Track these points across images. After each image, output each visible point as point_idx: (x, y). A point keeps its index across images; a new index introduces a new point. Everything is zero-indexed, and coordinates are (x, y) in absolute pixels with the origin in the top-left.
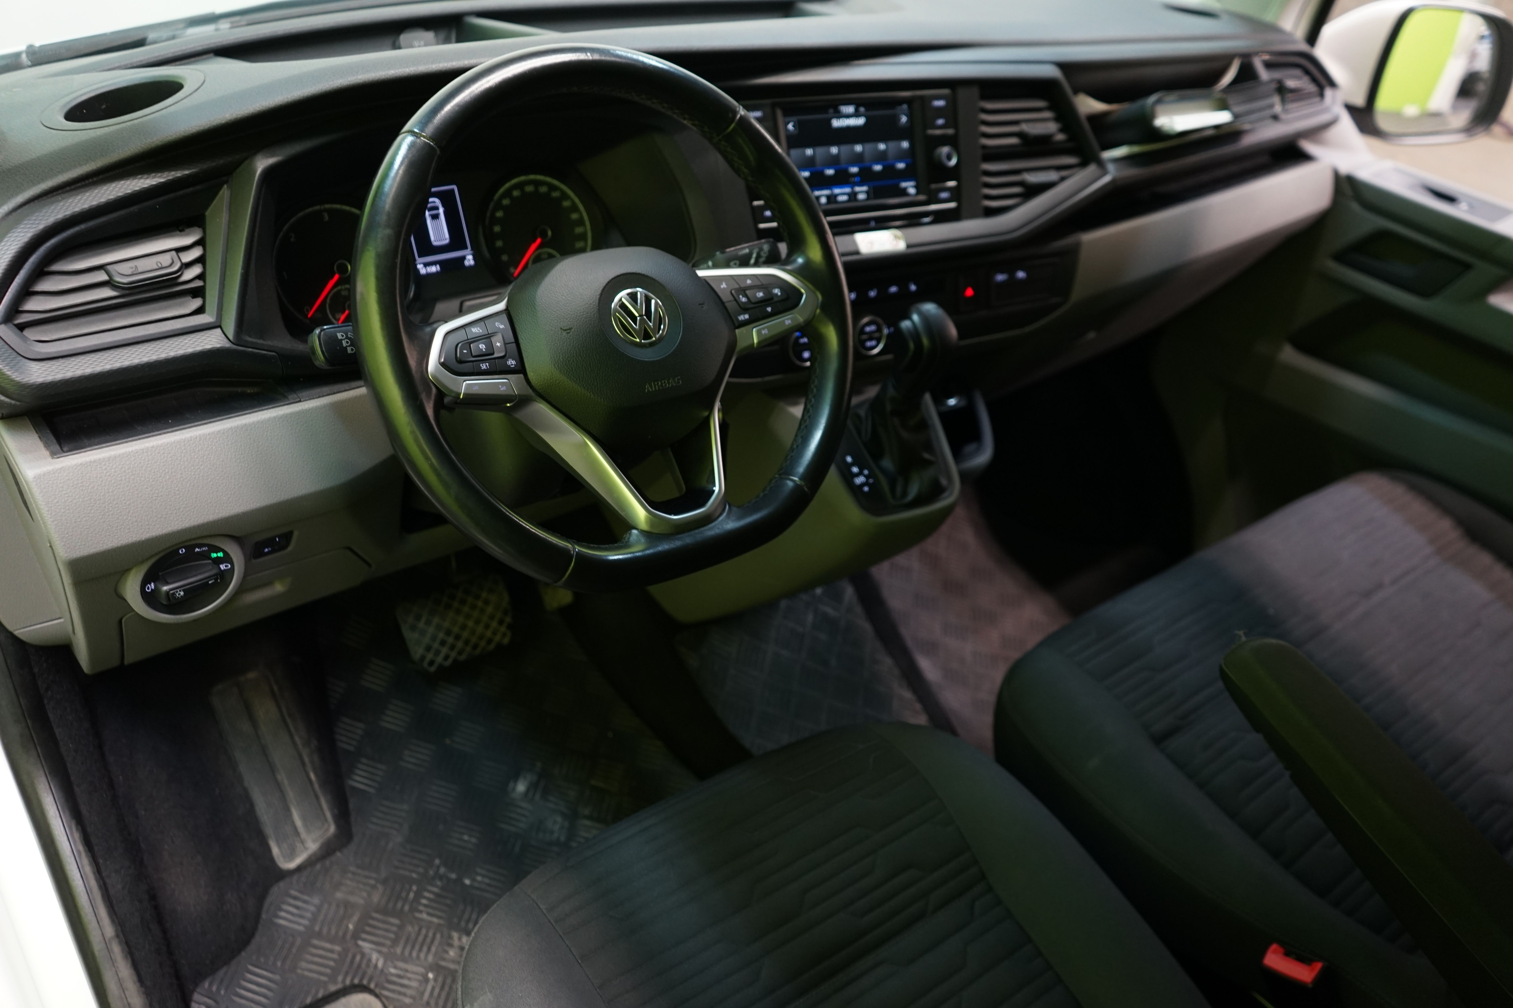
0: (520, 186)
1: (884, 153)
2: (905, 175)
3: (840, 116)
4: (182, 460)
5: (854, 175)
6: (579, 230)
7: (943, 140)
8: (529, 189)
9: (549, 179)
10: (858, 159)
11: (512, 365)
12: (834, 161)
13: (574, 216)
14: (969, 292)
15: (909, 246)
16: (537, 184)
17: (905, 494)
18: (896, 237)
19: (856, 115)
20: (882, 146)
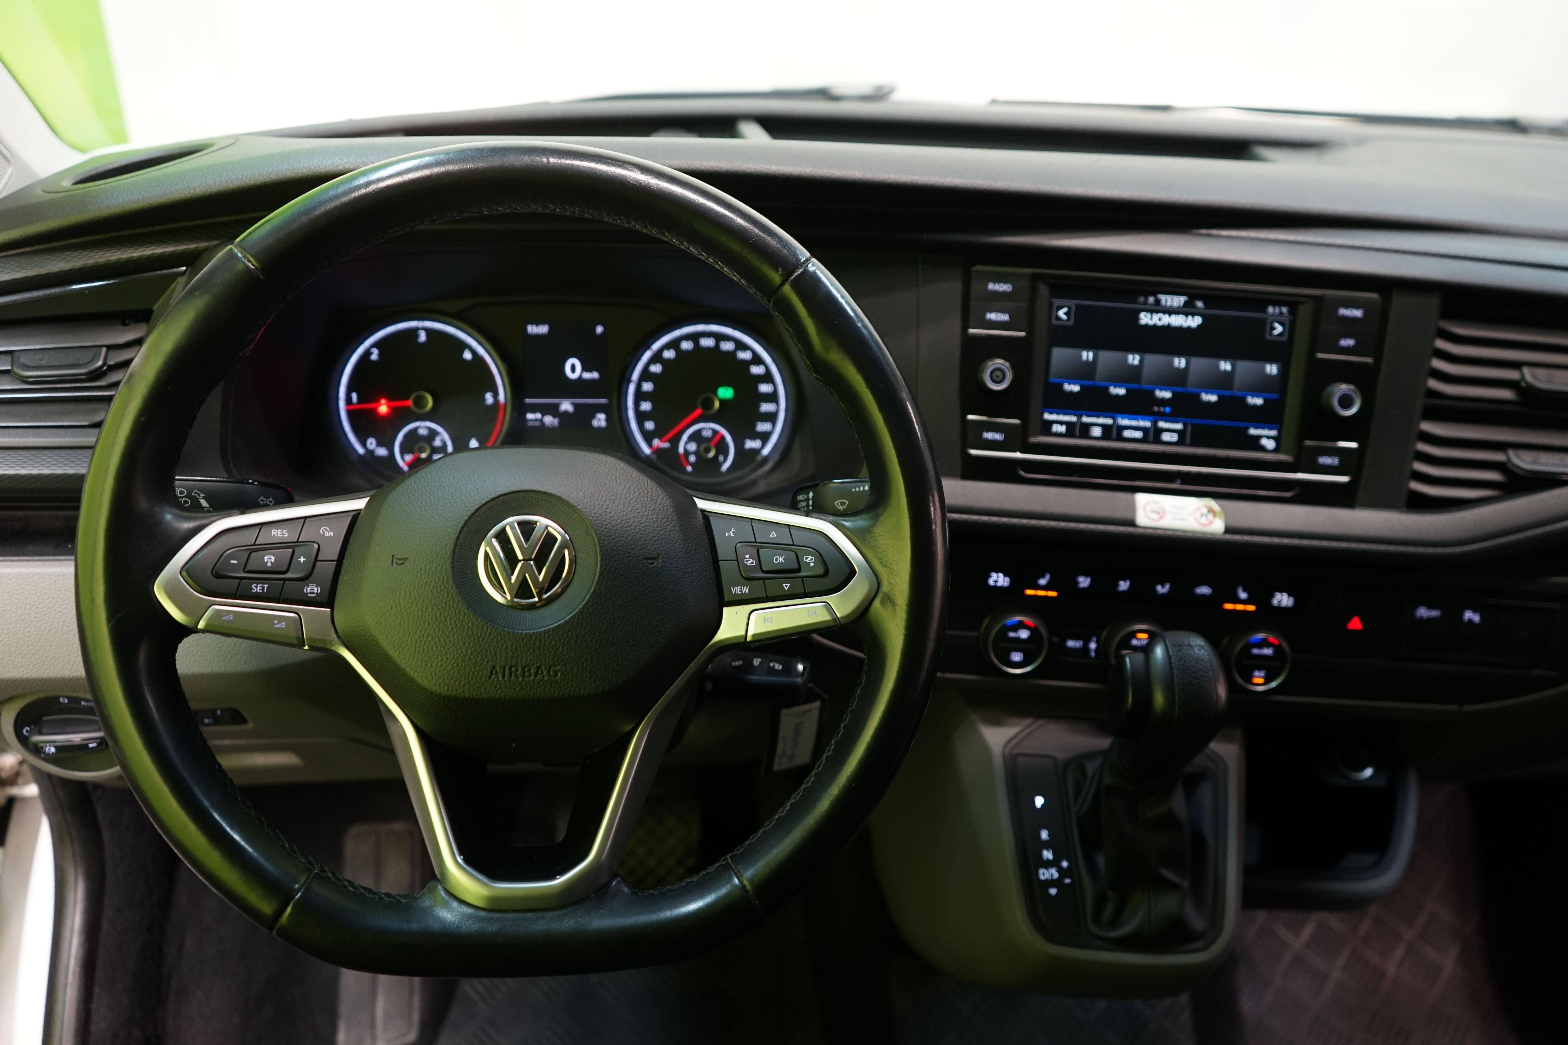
0: (694, 337)
1: (1229, 375)
2: (1261, 417)
3: (1158, 308)
4: (42, 597)
5: (1163, 402)
6: (766, 407)
7: (1344, 372)
8: (707, 342)
9: (738, 334)
10: (1176, 379)
11: (311, 593)
12: (1130, 376)
13: (765, 388)
14: (1355, 624)
15: (1228, 530)
16: (720, 337)
17: (1115, 921)
18: (1211, 510)
19: (1187, 310)
20: (1226, 366)
